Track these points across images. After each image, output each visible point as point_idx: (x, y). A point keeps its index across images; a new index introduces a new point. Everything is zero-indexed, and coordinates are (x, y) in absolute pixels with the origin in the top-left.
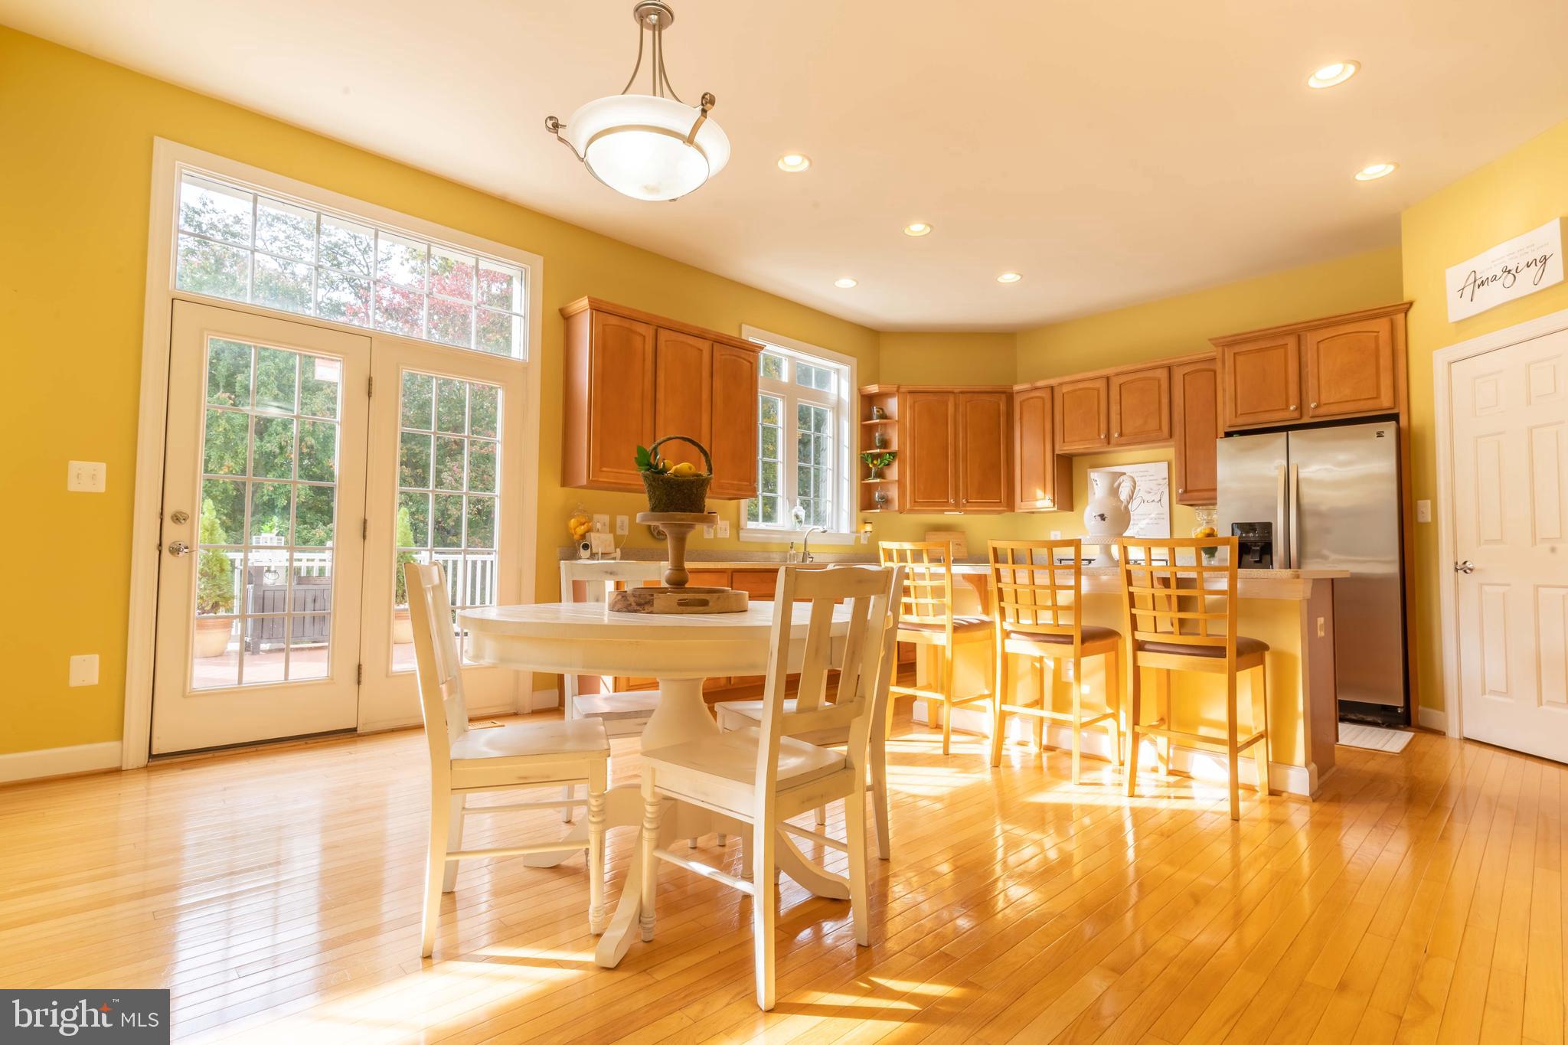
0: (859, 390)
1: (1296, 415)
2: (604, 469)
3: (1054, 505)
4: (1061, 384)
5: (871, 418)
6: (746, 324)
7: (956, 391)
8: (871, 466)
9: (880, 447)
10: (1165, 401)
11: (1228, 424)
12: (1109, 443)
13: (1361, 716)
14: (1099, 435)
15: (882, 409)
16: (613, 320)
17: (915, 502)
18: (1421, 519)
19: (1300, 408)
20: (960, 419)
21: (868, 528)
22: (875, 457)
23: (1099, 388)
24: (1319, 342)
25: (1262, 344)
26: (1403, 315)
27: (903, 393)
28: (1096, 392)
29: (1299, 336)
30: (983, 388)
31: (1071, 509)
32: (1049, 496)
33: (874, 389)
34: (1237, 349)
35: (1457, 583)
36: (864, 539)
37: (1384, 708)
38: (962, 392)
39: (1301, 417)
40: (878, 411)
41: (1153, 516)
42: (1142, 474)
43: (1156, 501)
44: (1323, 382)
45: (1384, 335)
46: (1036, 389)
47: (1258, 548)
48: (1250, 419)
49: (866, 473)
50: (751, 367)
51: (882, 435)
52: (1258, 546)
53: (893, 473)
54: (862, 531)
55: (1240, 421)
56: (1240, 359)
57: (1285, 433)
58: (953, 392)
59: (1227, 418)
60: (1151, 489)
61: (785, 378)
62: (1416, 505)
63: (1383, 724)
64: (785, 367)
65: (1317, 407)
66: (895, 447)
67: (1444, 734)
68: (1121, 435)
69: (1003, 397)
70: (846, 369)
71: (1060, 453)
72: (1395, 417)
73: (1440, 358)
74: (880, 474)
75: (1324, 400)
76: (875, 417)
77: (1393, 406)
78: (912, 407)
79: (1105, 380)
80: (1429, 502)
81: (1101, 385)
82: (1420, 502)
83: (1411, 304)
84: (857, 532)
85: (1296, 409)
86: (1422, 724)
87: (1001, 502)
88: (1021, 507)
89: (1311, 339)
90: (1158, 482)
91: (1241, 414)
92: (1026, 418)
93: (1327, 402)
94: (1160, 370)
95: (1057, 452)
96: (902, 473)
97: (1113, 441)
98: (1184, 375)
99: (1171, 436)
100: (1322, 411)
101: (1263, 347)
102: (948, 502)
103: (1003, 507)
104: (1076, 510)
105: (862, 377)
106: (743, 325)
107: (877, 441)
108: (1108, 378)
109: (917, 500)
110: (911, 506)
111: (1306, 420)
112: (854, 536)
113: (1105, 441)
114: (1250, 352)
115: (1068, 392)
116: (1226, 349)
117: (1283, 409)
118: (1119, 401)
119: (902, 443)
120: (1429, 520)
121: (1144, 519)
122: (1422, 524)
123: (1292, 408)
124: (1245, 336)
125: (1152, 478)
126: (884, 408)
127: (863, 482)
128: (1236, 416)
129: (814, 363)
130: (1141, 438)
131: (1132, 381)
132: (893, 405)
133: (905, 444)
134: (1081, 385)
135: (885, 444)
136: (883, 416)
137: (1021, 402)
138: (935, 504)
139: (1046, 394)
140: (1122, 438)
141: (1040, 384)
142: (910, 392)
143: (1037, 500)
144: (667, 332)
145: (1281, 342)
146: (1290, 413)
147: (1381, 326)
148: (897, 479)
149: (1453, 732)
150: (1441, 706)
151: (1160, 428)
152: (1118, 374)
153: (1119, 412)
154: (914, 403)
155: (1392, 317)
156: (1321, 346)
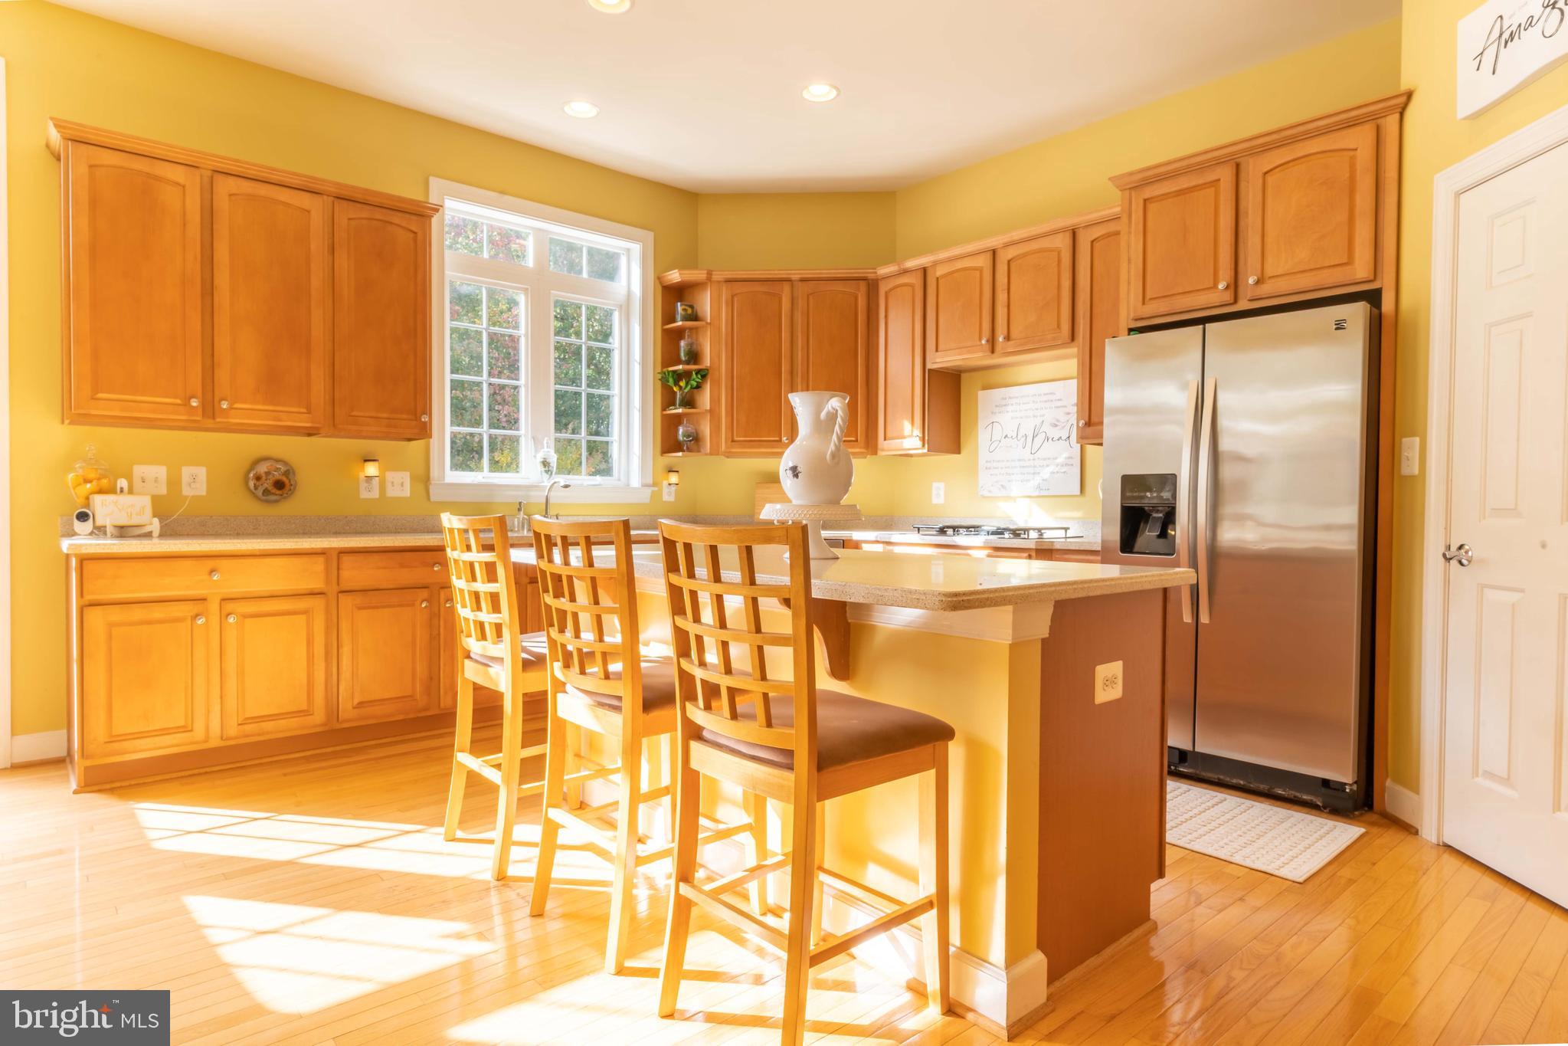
0: (659, 279)
1: (1228, 297)
2: (100, 395)
3: (923, 446)
4: (935, 264)
5: (674, 321)
6: (434, 176)
7: (795, 277)
8: (675, 389)
9: (688, 363)
10: (1066, 284)
11: (1132, 315)
12: (993, 352)
13: (1291, 792)
14: (980, 340)
15: (692, 307)
16: (108, 158)
17: (733, 441)
18: (1405, 470)
19: (1235, 285)
20: (799, 318)
21: (674, 478)
22: (678, 377)
23: (982, 267)
24: (1266, 173)
25: (1184, 183)
26: (1397, 116)
27: (719, 282)
28: (978, 273)
29: (1238, 165)
30: (833, 273)
31: (957, 449)
32: (918, 432)
33: (675, 276)
34: (1148, 193)
35: (1447, 582)
36: (669, 494)
37: (1326, 783)
38: (803, 280)
39: (1236, 301)
40: (684, 310)
41: (1060, 460)
42: (1045, 398)
43: (1064, 438)
44: (1269, 240)
45: (1364, 155)
46: (906, 272)
47: (1161, 515)
48: (1161, 307)
49: (669, 400)
50: (415, 240)
51: (691, 345)
52: (1161, 512)
53: (705, 399)
54: (665, 483)
55: (1151, 309)
56: (1153, 208)
57: (1201, 327)
58: (789, 280)
59: (1130, 306)
60: (1058, 421)
61: (530, 262)
62: (1401, 443)
63: (1325, 808)
64: (530, 244)
65: (1258, 282)
66: (707, 362)
67: (1416, 833)
68: (1008, 338)
69: (863, 285)
70: (636, 248)
71: (935, 366)
72: (1373, 297)
73: (1444, 185)
74: (689, 402)
75: (1270, 271)
76: (679, 317)
77: (1372, 277)
78: (731, 303)
79: (989, 256)
80: (1417, 439)
81: (983, 262)
82: (1404, 440)
83: (1409, 95)
84: (654, 484)
85: (1227, 288)
86: (1390, 809)
87: (857, 441)
88: (886, 446)
89: (1254, 169)
90: (1067, 410)
91: (1151, 299)
92: (891, 316)
93: (1272, 275)
94: (1060, 236)
95: (929, 366)
96: (716, 400)
97: (998, 348)
98: (1092, 242)
99: (1073, 338)
100: (1266, 289)
101: (1185, 186)
102: (780, 440)
103: (860, 448)
104: (964, 452)
105: (659, 259)
106: (432, 179)
107: (682, 354)
108: (994, 252)
109: (736, 439)
110: (727, 447)
111: (1243, 305)
112: (648, 491)
113: (988, 347)
114: (1166, 196)
115: (944, 276)
116: (1133, 193)
117: (1211, 288)
118: (1006, 287)
119: (716, 356)
120: (1416, 472)
121: (1048, 466)
122: (1406, 477)
123: (1221, 286)
124: (1156, 171)
125: (1059, 404)
126: (695, 306)
127: (665, 413)
128: (1144, 303)
129: (586, 241)
130: (1036, 344)
131: (1025, 255)
132: (706, 303)
133: (719, 357)
134: (960, 265)
135: (694, 356)
136: (694, 317)
137: (886, 292)
138: (760, 443)
139: (915, 280)
140: (1010, 343)
141: (911, 264)
142: (728, 281)
143: (904, 437)
144: (232, 181)
145: (1210, 177)
146: (1217, 297)
147: (1360, 140)
148: (708, 408)
149: (1429, 833)
150: (1413, 784)
151: (1059, 326)
152: (1007, 245)
153: (1006, 304)
154: (733, 297)
155: (1379, 121)
156: (1270, 179)
